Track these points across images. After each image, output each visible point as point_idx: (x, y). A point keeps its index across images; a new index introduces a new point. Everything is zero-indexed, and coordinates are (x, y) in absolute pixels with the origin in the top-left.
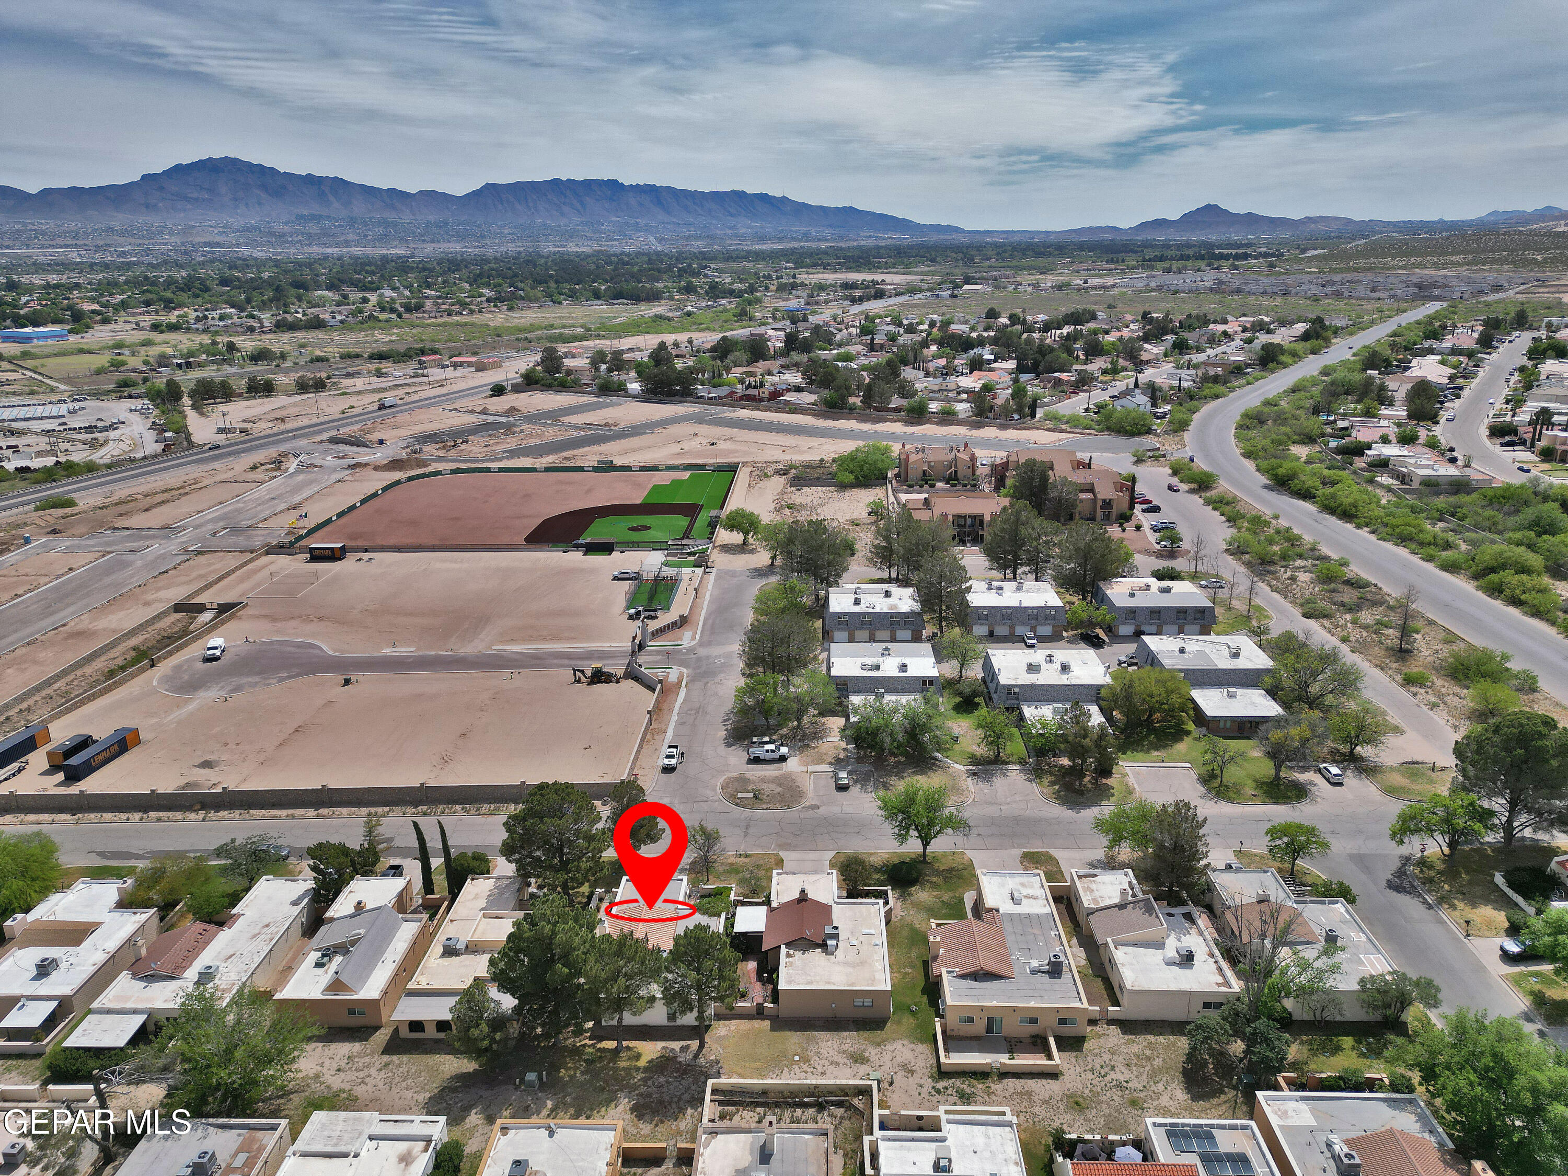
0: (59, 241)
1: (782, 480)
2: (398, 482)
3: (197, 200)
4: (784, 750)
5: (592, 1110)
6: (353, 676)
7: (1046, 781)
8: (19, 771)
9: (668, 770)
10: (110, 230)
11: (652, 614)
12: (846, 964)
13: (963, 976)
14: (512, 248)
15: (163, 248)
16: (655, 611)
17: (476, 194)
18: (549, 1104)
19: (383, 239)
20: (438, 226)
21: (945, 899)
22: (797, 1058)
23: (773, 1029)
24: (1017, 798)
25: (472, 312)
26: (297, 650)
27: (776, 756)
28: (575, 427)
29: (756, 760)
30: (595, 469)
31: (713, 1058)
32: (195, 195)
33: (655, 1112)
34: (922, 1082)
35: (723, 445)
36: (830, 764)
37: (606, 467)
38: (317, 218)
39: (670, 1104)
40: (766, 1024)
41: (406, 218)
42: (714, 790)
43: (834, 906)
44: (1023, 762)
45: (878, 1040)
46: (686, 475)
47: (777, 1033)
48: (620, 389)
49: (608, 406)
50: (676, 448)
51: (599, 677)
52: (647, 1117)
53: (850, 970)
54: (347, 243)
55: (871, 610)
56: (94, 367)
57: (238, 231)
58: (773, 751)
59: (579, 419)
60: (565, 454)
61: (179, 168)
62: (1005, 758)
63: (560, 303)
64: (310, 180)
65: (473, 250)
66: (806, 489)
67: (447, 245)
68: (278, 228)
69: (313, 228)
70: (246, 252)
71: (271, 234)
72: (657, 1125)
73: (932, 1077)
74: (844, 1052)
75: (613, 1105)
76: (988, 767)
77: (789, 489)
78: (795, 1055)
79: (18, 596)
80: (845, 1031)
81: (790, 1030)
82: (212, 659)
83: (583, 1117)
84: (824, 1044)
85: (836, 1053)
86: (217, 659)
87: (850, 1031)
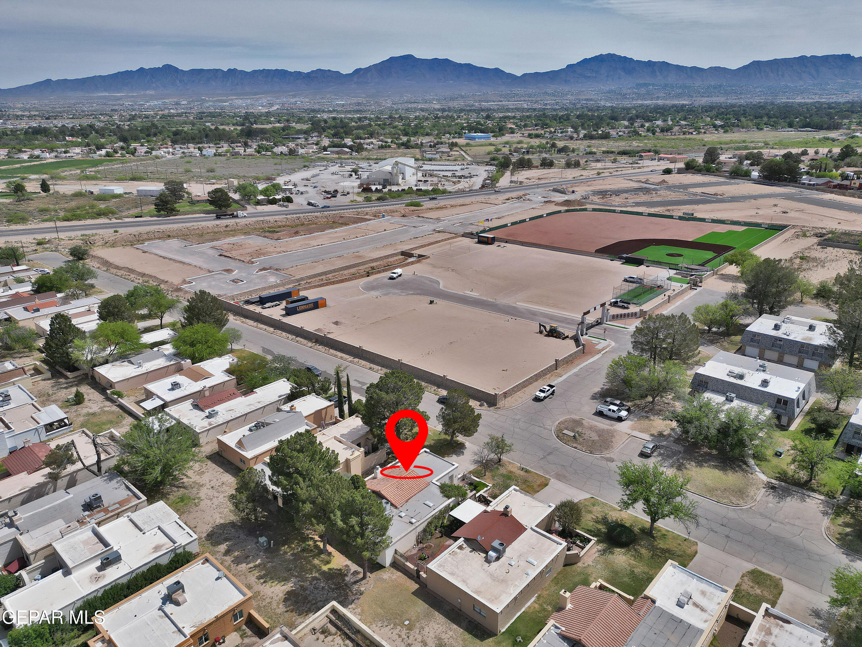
0: (522, 99)
1: (816, 240)
2: (560, 212)
3: (589, 77)
4: (624, 413)
5: (271, 578)
6: (436, 300)
7: (840, 520)
8: (276, 306)
9: (537, 399)
10: (546, 93)
11: (626, 305)
12: (491, 576)
13: (564, 638)
14: (756, 100)
15: (565, 101)
16: (629, 304)
17: (745, 68)
18: (259, 561)
19: (679, 96)
20: (715, 88)
21: (636, 570)
22: (407, 623)
23: (415, 593)
24: (797, 522)
25: (699, 133)
26: (429, 283)
27: (615, 415)
28: (695, 194)
29: (600, 414)
30: (681, 218)
31: (362, 589)
32: (589, 75)
33: (296, 603)
35: (792, 214)
36: (652, 435)
37: (689, 218)
38: (646, 85)
39: (309, 602)
40: (415, 586)
41: (698, 83)
42: (553, 422)
43: (529, 530)
44: (830, 495)
46: (741, 229)
47: (414, 598)
48: (746, 175)
49: (731, 184)
50: (753, 212)
51: (553, 333)
52: (289, 603)
53: (489, 580)
54: (658, 98)
55: (785, 337)
56: (487, 151)
57: (605, 93)
58: (614, 411)
59: (699, 190)
60: (669, 208)
61: (585, 61)
62: (815, 487)
63: (762, 129)
64: (650, 64)
65: (732, 100)
66: (829, 249)
67: (717, 98)
68: (624, 91)
69: (643, 91)
70: (602, 103)
71: (620, 94)
72: (287, 611)
74: (440, 639)
75: (283, 583)
76: (791, 487)
77: (816, 247)
78: (408, 620)
79: (357, 237)
80: (457, 624)
81: (424, 601)
82: (392, 278)
83: (262, 581)
84: (434, 624)
85: (433, 636)
86: (394, 279)
87: (460, 626)
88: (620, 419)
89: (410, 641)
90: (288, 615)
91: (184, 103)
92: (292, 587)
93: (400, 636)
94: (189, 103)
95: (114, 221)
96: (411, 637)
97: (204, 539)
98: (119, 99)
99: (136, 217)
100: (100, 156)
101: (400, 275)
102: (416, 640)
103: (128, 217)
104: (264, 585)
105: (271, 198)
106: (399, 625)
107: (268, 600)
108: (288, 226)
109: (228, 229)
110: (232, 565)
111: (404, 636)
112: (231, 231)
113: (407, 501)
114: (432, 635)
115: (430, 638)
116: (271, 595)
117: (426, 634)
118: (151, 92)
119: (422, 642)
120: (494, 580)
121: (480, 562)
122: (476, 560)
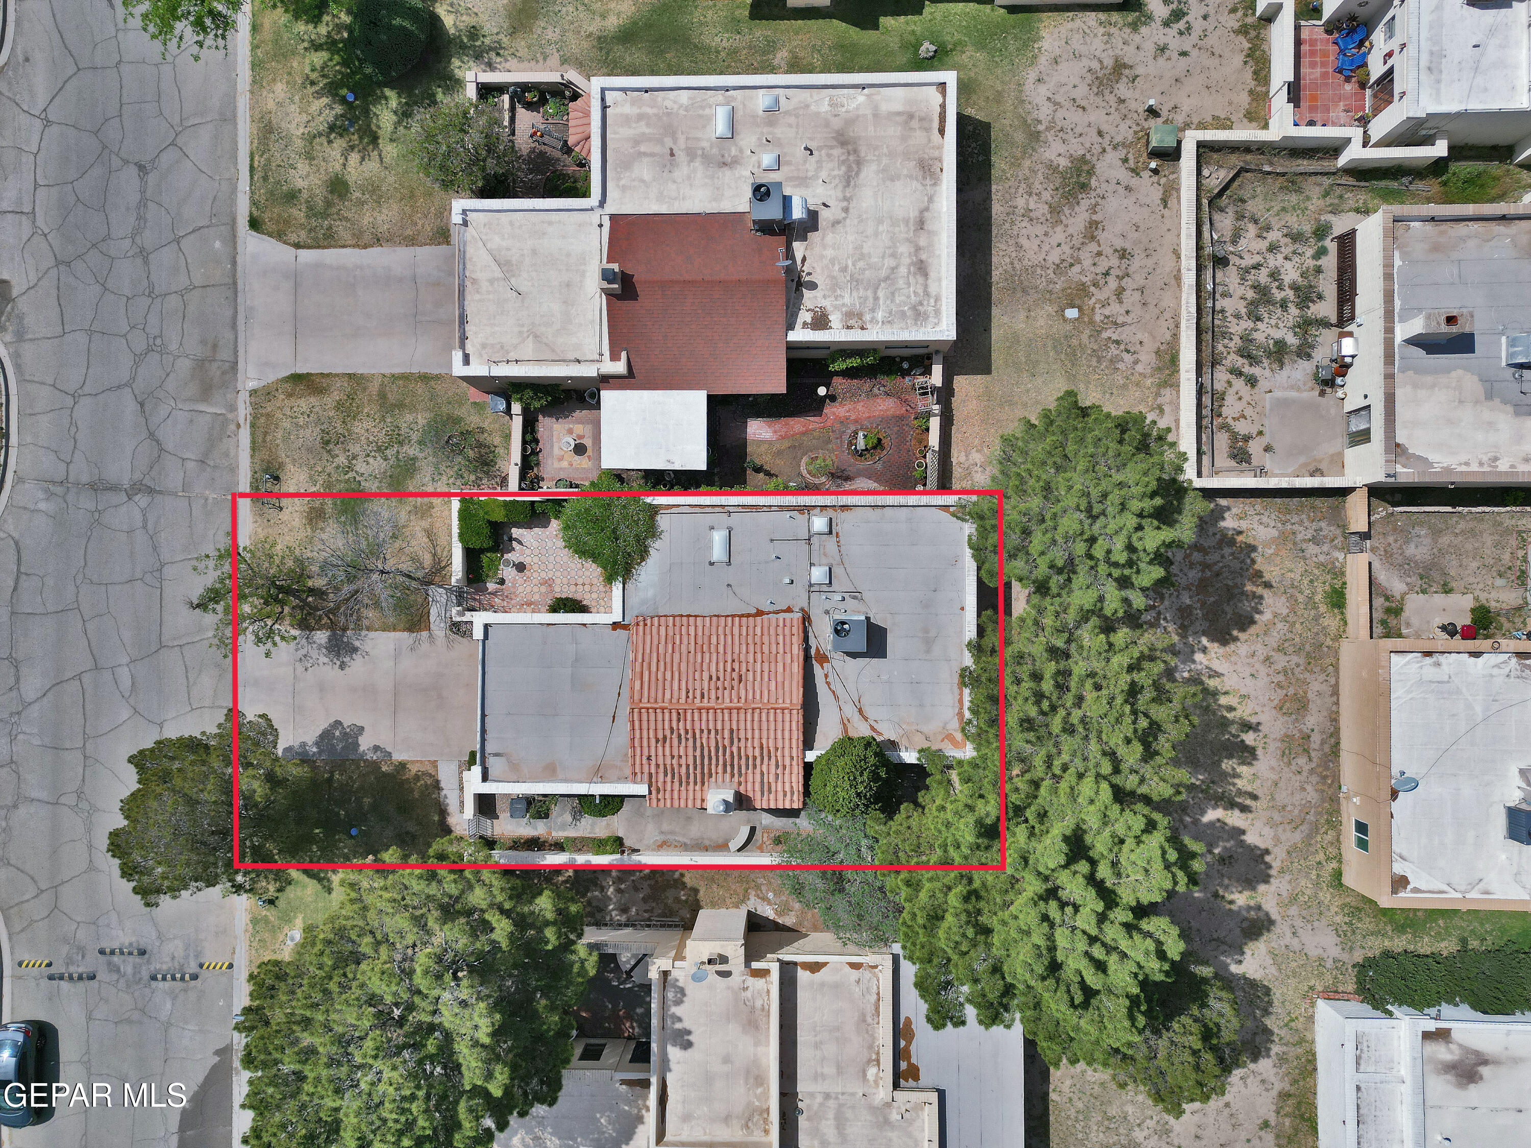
5: (1225, 724)
12: (849, 179)
22: (1072, 313)
23: (984, 367)
33: (1233, 594)
34: (1149, 48)
39: (1206, 566)
43: (612, 208)
45: (1020, 137)
47: (997, 358)
52: (1246, 606)
53: (869, 173)
72: (1268, 585)
73: (1134, 27)
74: (1055, 210)
75: (1212, 683)
78: (1064, 316)
80: (988, 209)
81: (987, 330)
83: (1249, 738)
84: (1030, 254)
85: (1059, 229)
87: (988, 198)
89: (1114, 261)
90: (1271, 573)
92: (1204, 650)
93: (1119, 293)
96: (1103, 265)
97: (1275, 1049)
102: (1099, 254)
104: (1253, 720)
106: (1092, 322)
107: (1281, 661)
110: (1276, 865)
111: (1113, 283)
114: (1059, 235)
115: (1070, 230)
116: (1263, 670)
117: (1066, 248)
119: (1093, 238)
120: (859, 163)
121: (830, 238)
122: (829, 253)
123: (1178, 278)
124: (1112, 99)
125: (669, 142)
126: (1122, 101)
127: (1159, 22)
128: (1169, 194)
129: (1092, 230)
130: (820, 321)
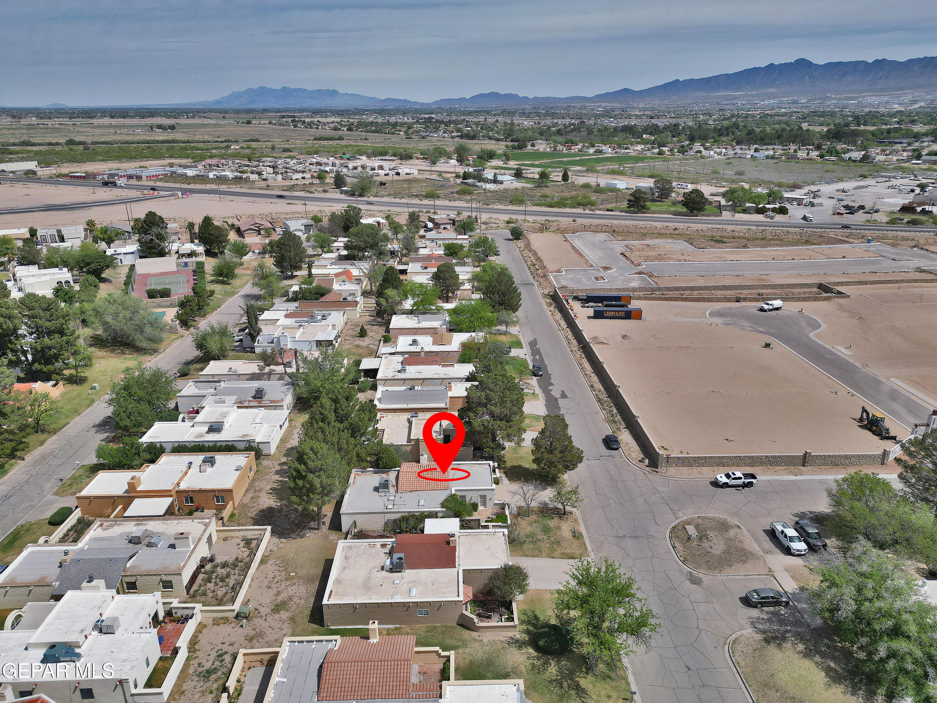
6: (776, 344)
8: (595, 307)
12: (368, 578)
13: (326, 654)
22: (292, 574)
26: (804, 325)
27: (785, 543)
31: (307, 535)
42: (694, 513)
43: (456, 569)
74: (290, 599)
78: (296, 572)
79: (793, 259)
82: (762, 310)
84: (303, 588)
86: (765, 311)
88: (788, 551)
89: (273, 586)
91: (803, 101)
92: (276, 506)
93: (274, 578)
94: (809, 101)
95: (587, 211)
96: (277, 585)
98: (736, 98)
99: (608, 210)
100: (653, 153)
101: (777, 309)
102: (278, 588)
103: (600, 210)
105: (760, 206)
106: (286, 572)
107: (255, 505)
108: (745, 238)
109: (676, 232)
111: (276, 580)
112: (678, 234)
113: (411, 491)
118: (773, 90)
119: (279, 592)
120: (364, 583)
121: (377, 564)
122: (378, 561)
123: (252, 579)
124: (257, 630)
125: (434, 587)
126: (254, 629)
127: (229, 653)
128: (246, 603)
129: (278, 594)
130: (384, 546)
